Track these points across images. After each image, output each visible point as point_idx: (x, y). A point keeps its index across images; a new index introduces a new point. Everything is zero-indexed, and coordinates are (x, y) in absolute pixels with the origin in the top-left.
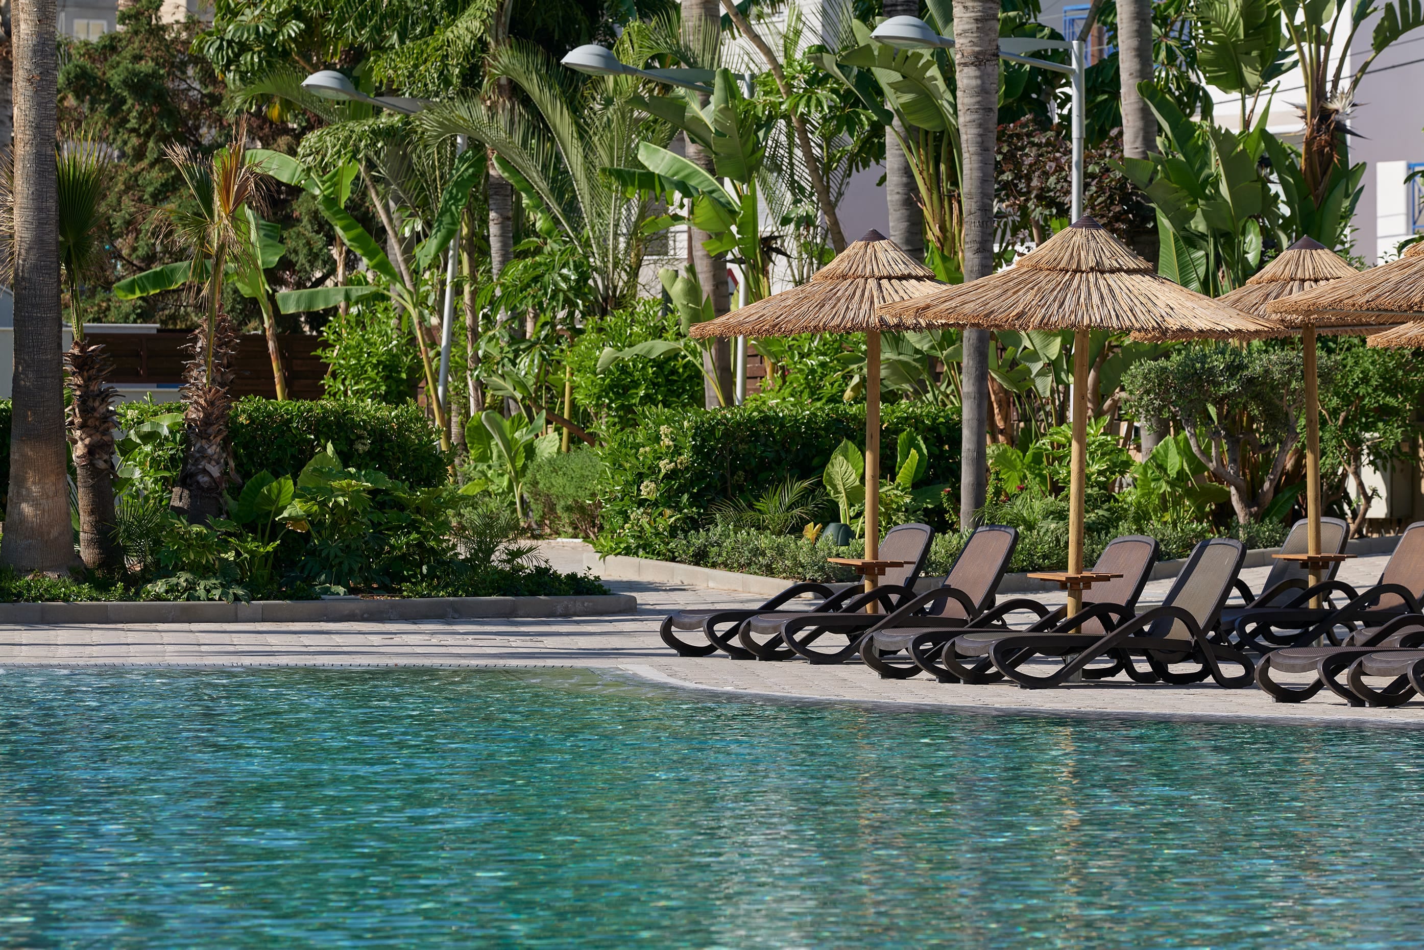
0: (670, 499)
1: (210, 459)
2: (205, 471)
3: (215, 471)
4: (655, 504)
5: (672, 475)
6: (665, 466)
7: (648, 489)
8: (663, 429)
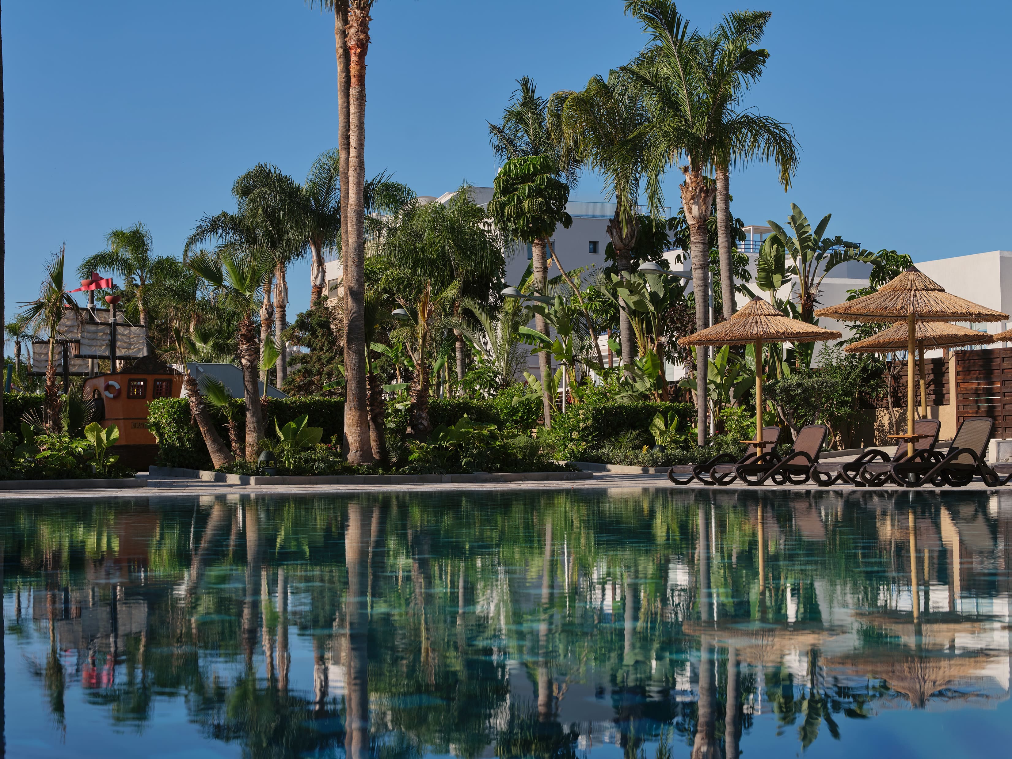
0: (583, 438)
1: (423, 419)
2: (422, 424)
3: (425, 423)
4: (578, 440)
5: (584, 429)
6: (582, 425)
7: (575, 435)
8: (581, 411)
